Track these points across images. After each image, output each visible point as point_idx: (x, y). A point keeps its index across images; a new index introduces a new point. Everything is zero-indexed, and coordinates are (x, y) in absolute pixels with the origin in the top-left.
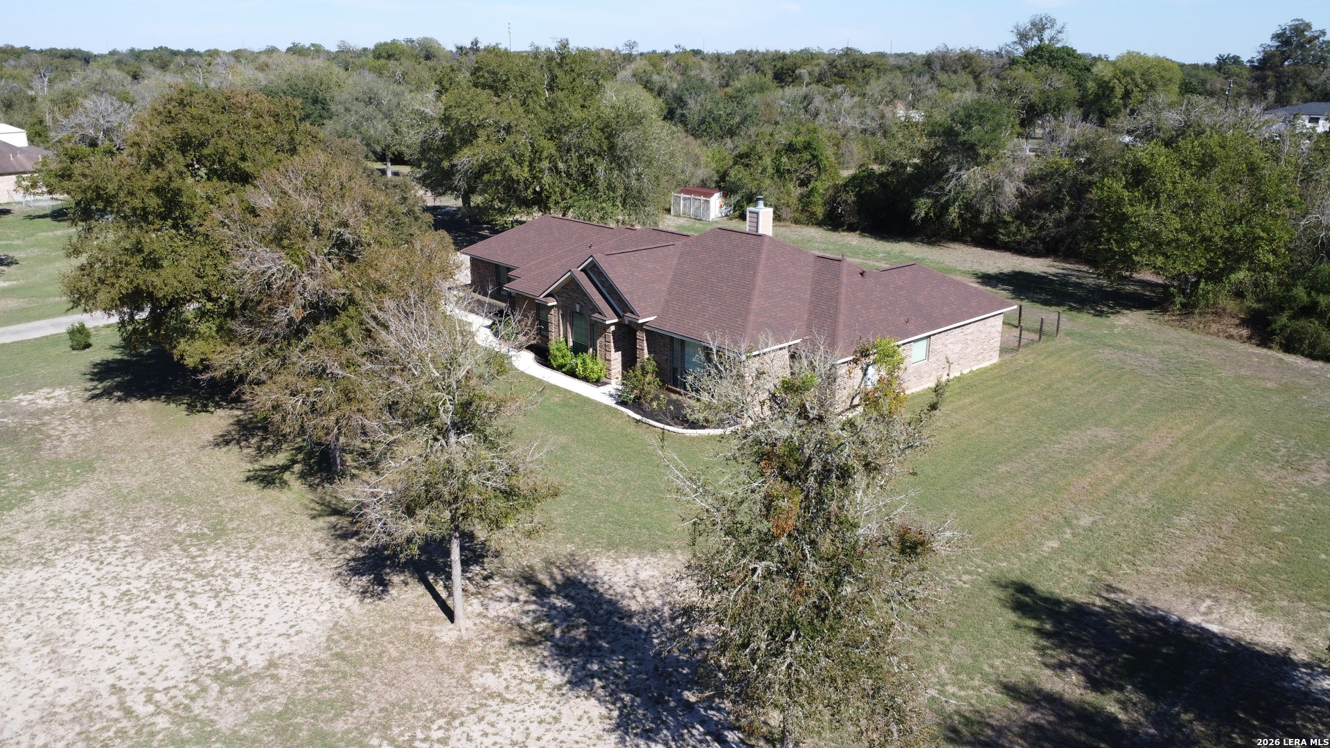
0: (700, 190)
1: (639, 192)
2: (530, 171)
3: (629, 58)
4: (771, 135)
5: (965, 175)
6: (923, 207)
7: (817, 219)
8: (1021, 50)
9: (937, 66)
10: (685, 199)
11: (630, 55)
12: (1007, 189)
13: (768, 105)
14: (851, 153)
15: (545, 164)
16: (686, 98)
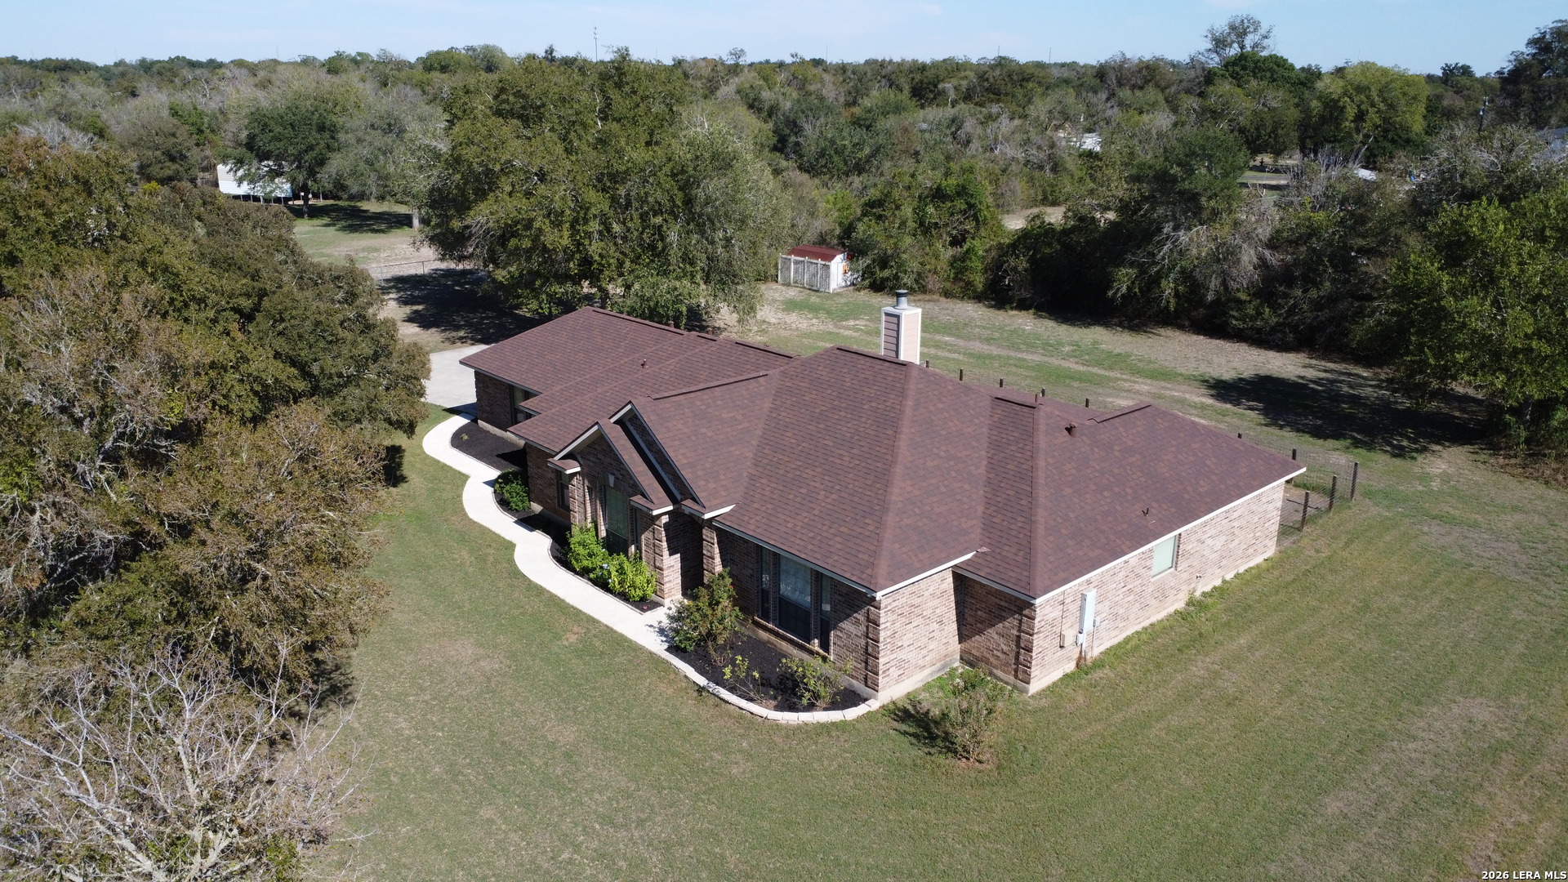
0: (817, 249)
1: (729, 263)
2: (572, 235)
3: (735, 69)
4: (913, 176)
5: (1183, 237)
6: (1124, 279)
7: (975, 291)
8: (1217, 59)
9: (1112, 79)
10: (796, 262)
11: (737, 65)
12: (1245, 258)
13: (906, 130)
14: (1013, 192)
15: (594, 226)
16: (802, 121)
